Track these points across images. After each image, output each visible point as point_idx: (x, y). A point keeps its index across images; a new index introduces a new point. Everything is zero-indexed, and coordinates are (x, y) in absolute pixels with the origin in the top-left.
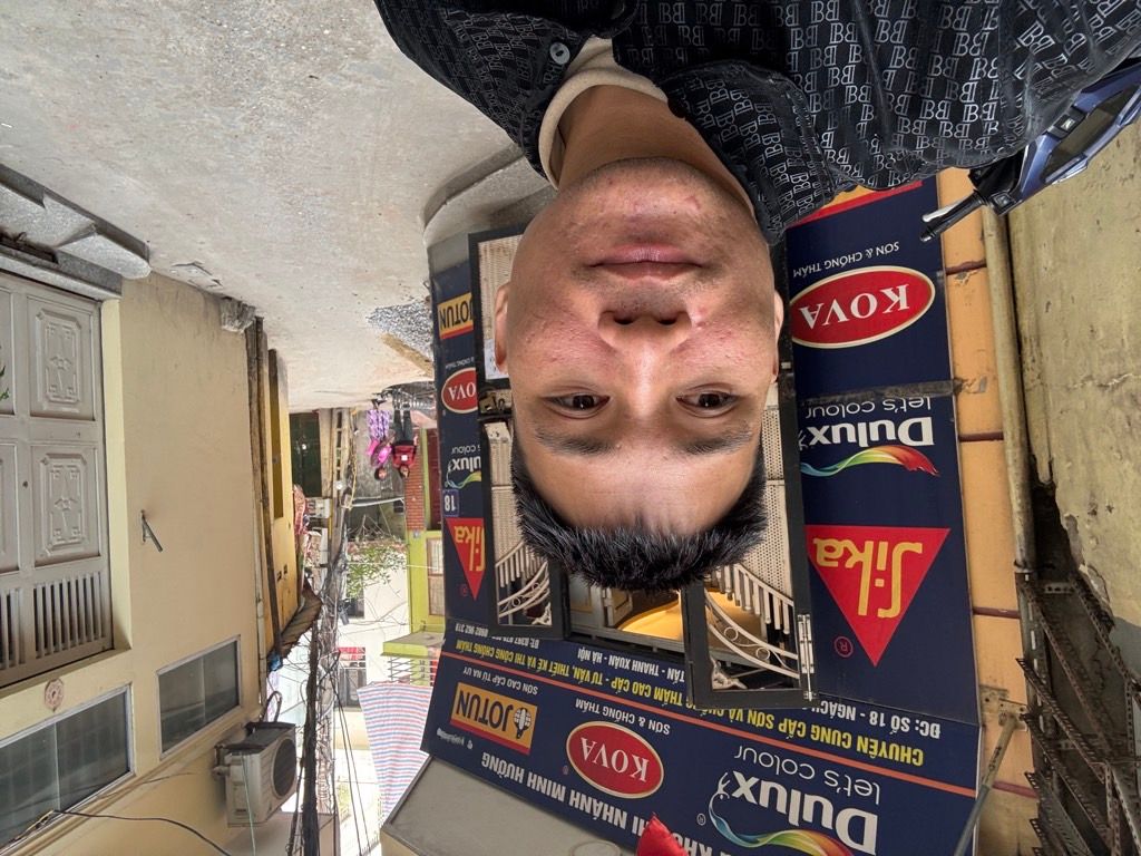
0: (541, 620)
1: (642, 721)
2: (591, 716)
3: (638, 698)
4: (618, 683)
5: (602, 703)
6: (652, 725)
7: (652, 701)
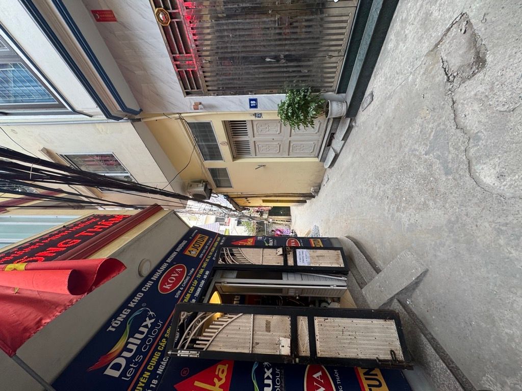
0: (220, 260)
1: (182, 289)
2: (188, 272)
3: (189, 288)
4: (196, 282)
5: (191, 277)
6: (179, 292)
7: (187, 292)
